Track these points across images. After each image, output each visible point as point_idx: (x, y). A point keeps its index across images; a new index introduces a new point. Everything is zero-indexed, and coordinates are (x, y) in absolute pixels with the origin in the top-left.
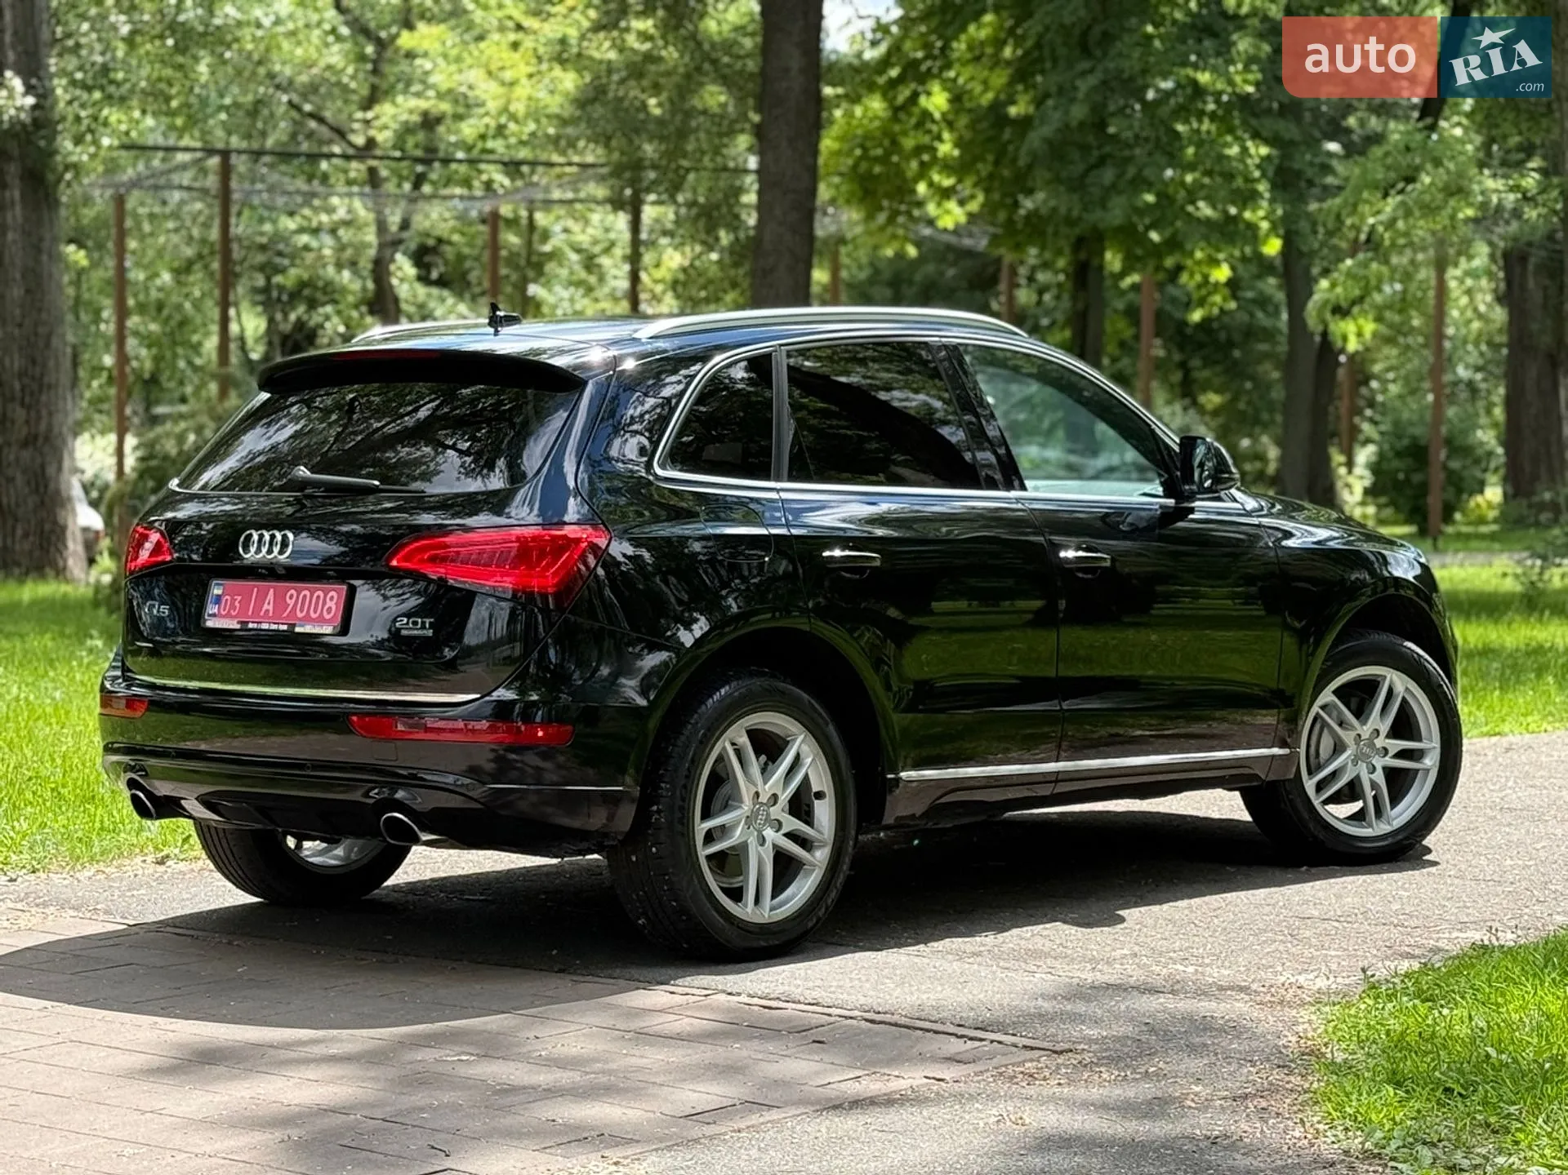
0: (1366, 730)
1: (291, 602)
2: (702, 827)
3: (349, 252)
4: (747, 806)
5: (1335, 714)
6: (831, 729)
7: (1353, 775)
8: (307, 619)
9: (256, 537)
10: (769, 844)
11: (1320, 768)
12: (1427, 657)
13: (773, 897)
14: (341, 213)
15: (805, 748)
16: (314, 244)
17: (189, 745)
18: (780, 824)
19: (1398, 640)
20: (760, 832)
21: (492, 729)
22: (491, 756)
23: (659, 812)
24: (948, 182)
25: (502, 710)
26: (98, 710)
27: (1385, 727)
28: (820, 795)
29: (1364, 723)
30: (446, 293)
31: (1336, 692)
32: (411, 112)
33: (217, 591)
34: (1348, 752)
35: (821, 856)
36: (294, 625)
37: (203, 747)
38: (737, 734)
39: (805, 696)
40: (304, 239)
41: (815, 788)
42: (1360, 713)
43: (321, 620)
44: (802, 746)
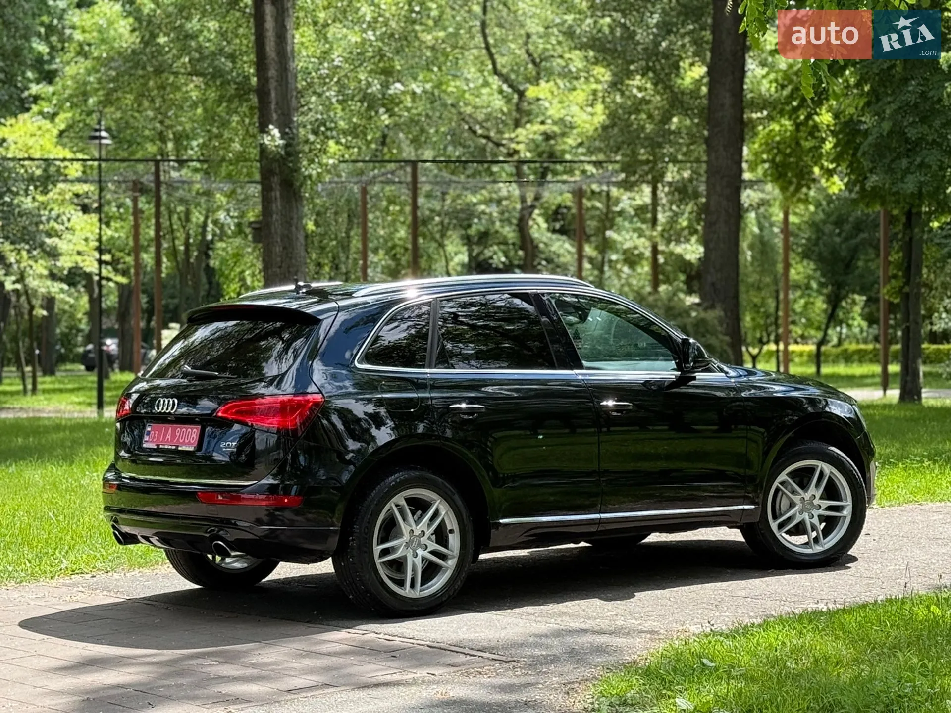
0: (807, 496)
1: (178, 434)
2: (378, 549)
3: (506, 215)
4: (406, 537)
5: (789, 487)
6: (457, 498)
7: (801, 519)
8: (184, 443)
9: (162, 402)
10: (419, 557)
11: (781, 515)
12: (844, 455)
13: (421, 585)
14: (504, 193)
15: (441, 507)
16: (488, 211)
17: (145, 509)
18: (426, 546)
19: (823, 446)
20: (414, 551)
21: (268, 499)
22: (266, 513)
23: (353, 540)
24: (831, 166)
25: (272, 489)
26: (102, 490)
27: (818, 494)
28: (451, 531)
29: (807, 491)
30: (564, 238)
31: (788, 475)
32: (535, 133)
33: (149, 429)
34: (797, 507)
35: (452, 563)
36: (177, 446)
37: (153, 510)
38: (400, 499)
39: (440, 480)
40: (483, 207)
41: (449, 528)
42: (804, 486)
43: (189, 444)
44: (440, 506)
